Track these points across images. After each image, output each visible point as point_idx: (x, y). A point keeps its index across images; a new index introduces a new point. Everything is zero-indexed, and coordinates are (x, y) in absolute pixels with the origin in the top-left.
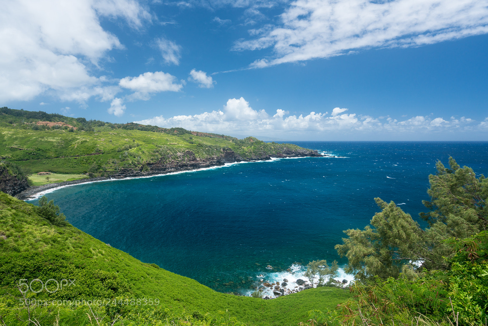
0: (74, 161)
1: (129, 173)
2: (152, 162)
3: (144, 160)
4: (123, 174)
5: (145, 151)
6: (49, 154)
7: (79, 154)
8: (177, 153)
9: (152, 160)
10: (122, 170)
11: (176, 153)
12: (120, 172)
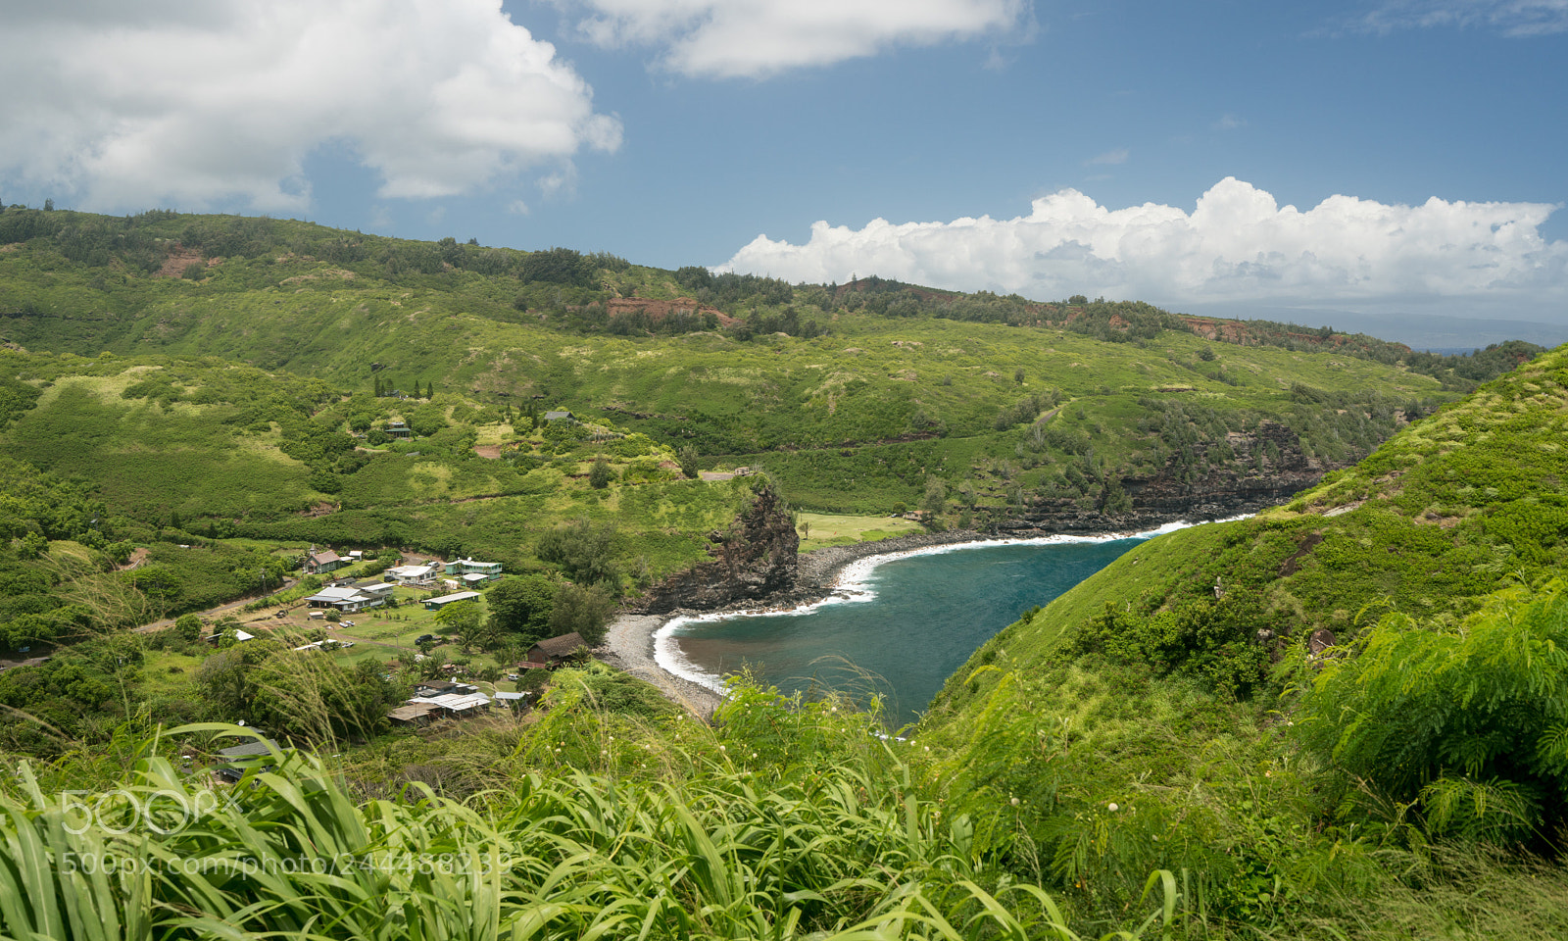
0: (842, 464)
1: (1061, 519)
2: (1137, 473)
3: (1107, 466)
4: (1040, 520)
5: (1102, 425)
6: (738, 436)
7: (854, 435)
8: (1226, 432)
9: (1139, 464)
10: (1036, 504)
11: (1222, 433)
12: (1028, 511)
